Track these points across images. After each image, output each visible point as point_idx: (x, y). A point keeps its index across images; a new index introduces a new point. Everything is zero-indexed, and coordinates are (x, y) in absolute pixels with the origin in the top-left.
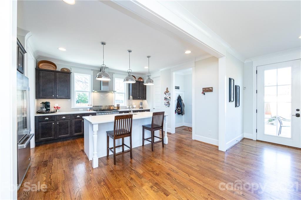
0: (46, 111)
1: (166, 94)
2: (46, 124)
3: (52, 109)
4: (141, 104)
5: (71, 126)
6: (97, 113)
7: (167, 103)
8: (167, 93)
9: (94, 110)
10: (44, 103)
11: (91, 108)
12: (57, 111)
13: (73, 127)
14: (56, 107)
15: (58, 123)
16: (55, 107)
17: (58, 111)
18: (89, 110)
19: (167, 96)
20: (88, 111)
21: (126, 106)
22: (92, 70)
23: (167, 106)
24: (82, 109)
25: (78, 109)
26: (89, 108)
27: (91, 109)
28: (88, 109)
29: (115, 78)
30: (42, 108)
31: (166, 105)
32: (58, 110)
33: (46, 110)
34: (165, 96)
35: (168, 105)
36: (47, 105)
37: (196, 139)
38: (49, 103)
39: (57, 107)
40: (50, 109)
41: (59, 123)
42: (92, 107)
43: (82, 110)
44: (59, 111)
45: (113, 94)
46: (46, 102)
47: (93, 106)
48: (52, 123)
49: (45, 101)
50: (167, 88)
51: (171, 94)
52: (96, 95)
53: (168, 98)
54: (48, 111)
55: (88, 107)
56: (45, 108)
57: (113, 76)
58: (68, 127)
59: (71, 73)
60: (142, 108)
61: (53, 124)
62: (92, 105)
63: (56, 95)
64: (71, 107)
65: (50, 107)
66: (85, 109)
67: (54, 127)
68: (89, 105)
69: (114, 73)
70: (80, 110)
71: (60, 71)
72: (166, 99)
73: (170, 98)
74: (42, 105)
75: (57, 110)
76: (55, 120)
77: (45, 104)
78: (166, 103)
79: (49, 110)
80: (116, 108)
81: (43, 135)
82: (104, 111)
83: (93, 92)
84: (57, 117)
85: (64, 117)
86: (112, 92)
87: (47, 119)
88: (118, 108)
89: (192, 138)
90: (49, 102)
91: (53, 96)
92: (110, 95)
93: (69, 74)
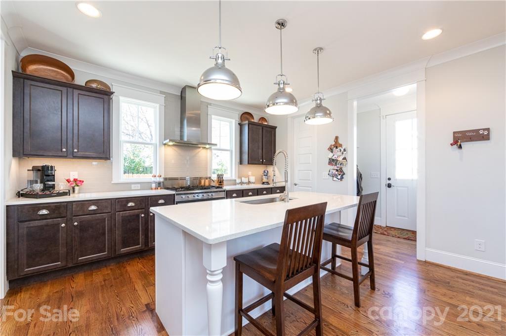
0: (43, 190)
1: (332, 152)
2: (41, 228)
3: (61, 185)
4: (266, 174)
5: (111, 229)
6: (177, 194)
7: (337, 170)
8: (337, 148)
9: (168, 189)
10: (39, 170)
11: (159, 183)
12: (74, 191)
13: (118, 233)
14: (72, 179)
15: (76, 224)
16: (68, 181)
17: (76, 191)
18: (156, 188)
19: (337, 155)
20: (152, 189)
21: (234, 178)
22: (161, 92)
23: (335, 179)
24: (139, 185)
25: (127, 186)
26: (155, 182)
27: (159, 185)
28: (154, 186)
29: (213, 116)
30: (31, 182)
31: (333, 176)
32: (77, 188)
33: (42, 187)
34: (330, 155)
35: (339, 177)
36: (45, 175)
37: (429, 260)
38: (52, 170)
39: (75, 180)
40: (54, 185)
41: (81, 222)
42: (162, 180)
43: (139, 188)
44: (79, 189)
45: (208, 151)
46: (43, 167)
47: (166, 179)
48: (59, 224)
49: (40, 162)
50: (337, 138)
51: (349, 150)
52: (170, 153)
53: (340, 159)
54: (49, 190)
55: (153, 179)
56: (41, 183)
57: (208, 109)
58: (104, 234)
59: (112, 93)
60: (268, 183)
61: (63, 225)
62: (163, 176)
63: (71, 149)
64: (112, 180)
65: (54, 181)
66: (146, 185)
67: (65, 236)
68: (155, 176)
69: (210, 104)
70: (132, 188)
71: (83, 86)
72: (332, 161)
73: (344, 159)
74: (32, 176)
75: (73, 188)
76: (69, 216)
77: (39, 173)
78: (334, 171)
79: (53, 187)
80: (215, 184)
81: (33, 258)
82: (193, 190)
83: (165, 144)
84: (74, 206)
85: (93, 208)
86: (207, 146)
87: (45, 212)
88: (221, 182)
89: (416, 257)
90: (52, 167)
91: (64, 150)
92: (202, 153)
93: (107, 95)
